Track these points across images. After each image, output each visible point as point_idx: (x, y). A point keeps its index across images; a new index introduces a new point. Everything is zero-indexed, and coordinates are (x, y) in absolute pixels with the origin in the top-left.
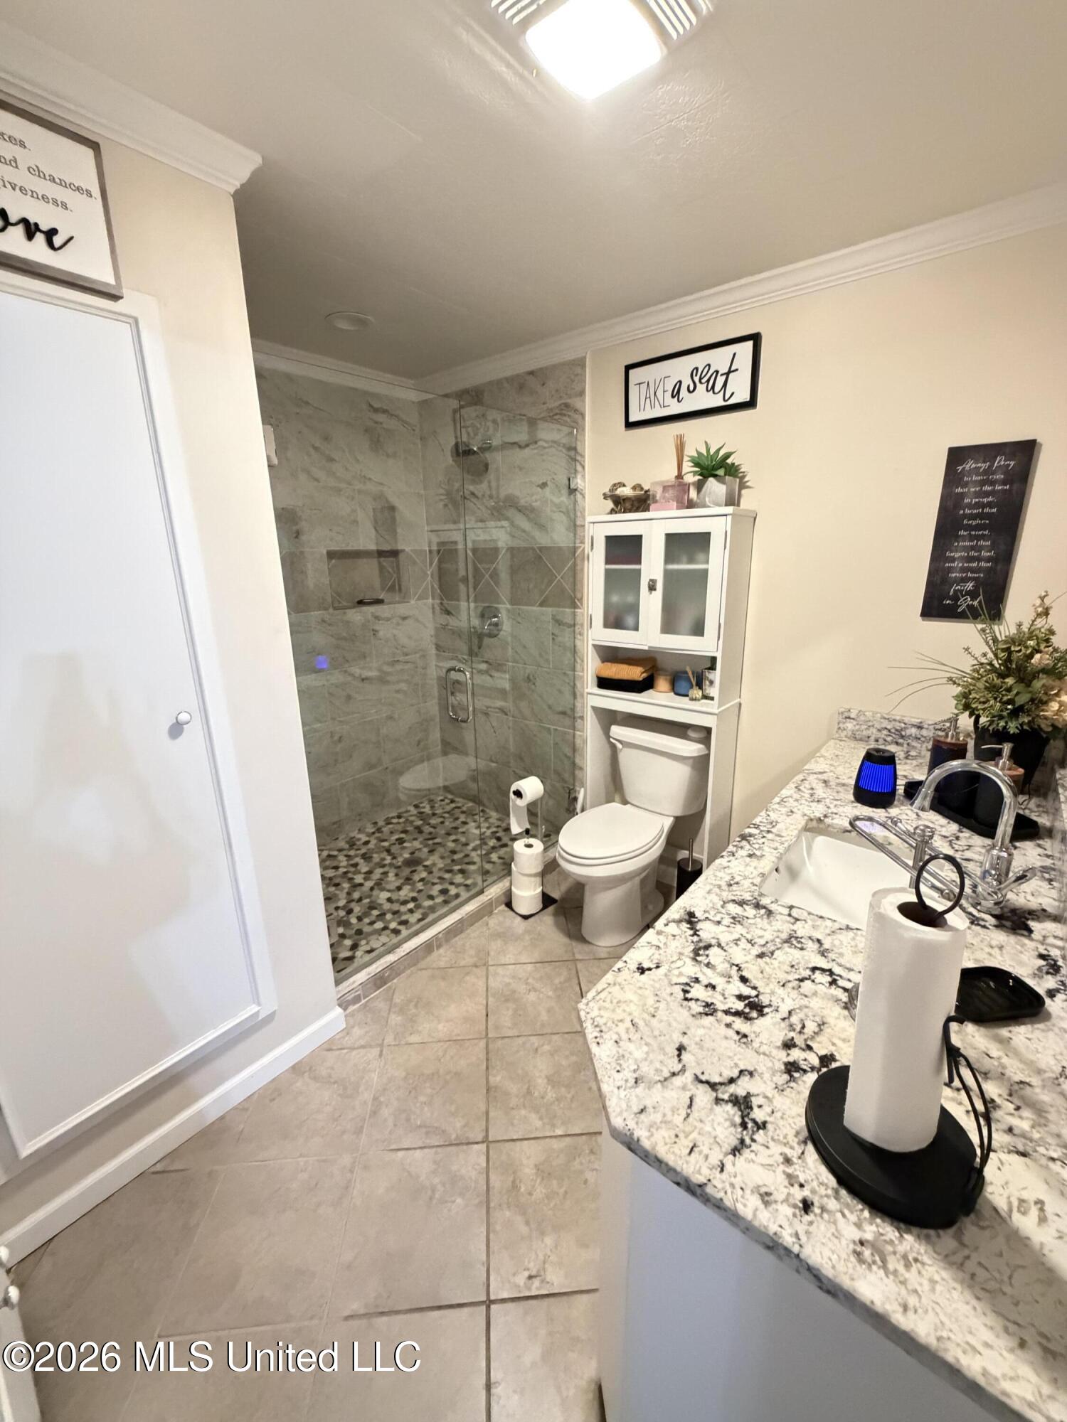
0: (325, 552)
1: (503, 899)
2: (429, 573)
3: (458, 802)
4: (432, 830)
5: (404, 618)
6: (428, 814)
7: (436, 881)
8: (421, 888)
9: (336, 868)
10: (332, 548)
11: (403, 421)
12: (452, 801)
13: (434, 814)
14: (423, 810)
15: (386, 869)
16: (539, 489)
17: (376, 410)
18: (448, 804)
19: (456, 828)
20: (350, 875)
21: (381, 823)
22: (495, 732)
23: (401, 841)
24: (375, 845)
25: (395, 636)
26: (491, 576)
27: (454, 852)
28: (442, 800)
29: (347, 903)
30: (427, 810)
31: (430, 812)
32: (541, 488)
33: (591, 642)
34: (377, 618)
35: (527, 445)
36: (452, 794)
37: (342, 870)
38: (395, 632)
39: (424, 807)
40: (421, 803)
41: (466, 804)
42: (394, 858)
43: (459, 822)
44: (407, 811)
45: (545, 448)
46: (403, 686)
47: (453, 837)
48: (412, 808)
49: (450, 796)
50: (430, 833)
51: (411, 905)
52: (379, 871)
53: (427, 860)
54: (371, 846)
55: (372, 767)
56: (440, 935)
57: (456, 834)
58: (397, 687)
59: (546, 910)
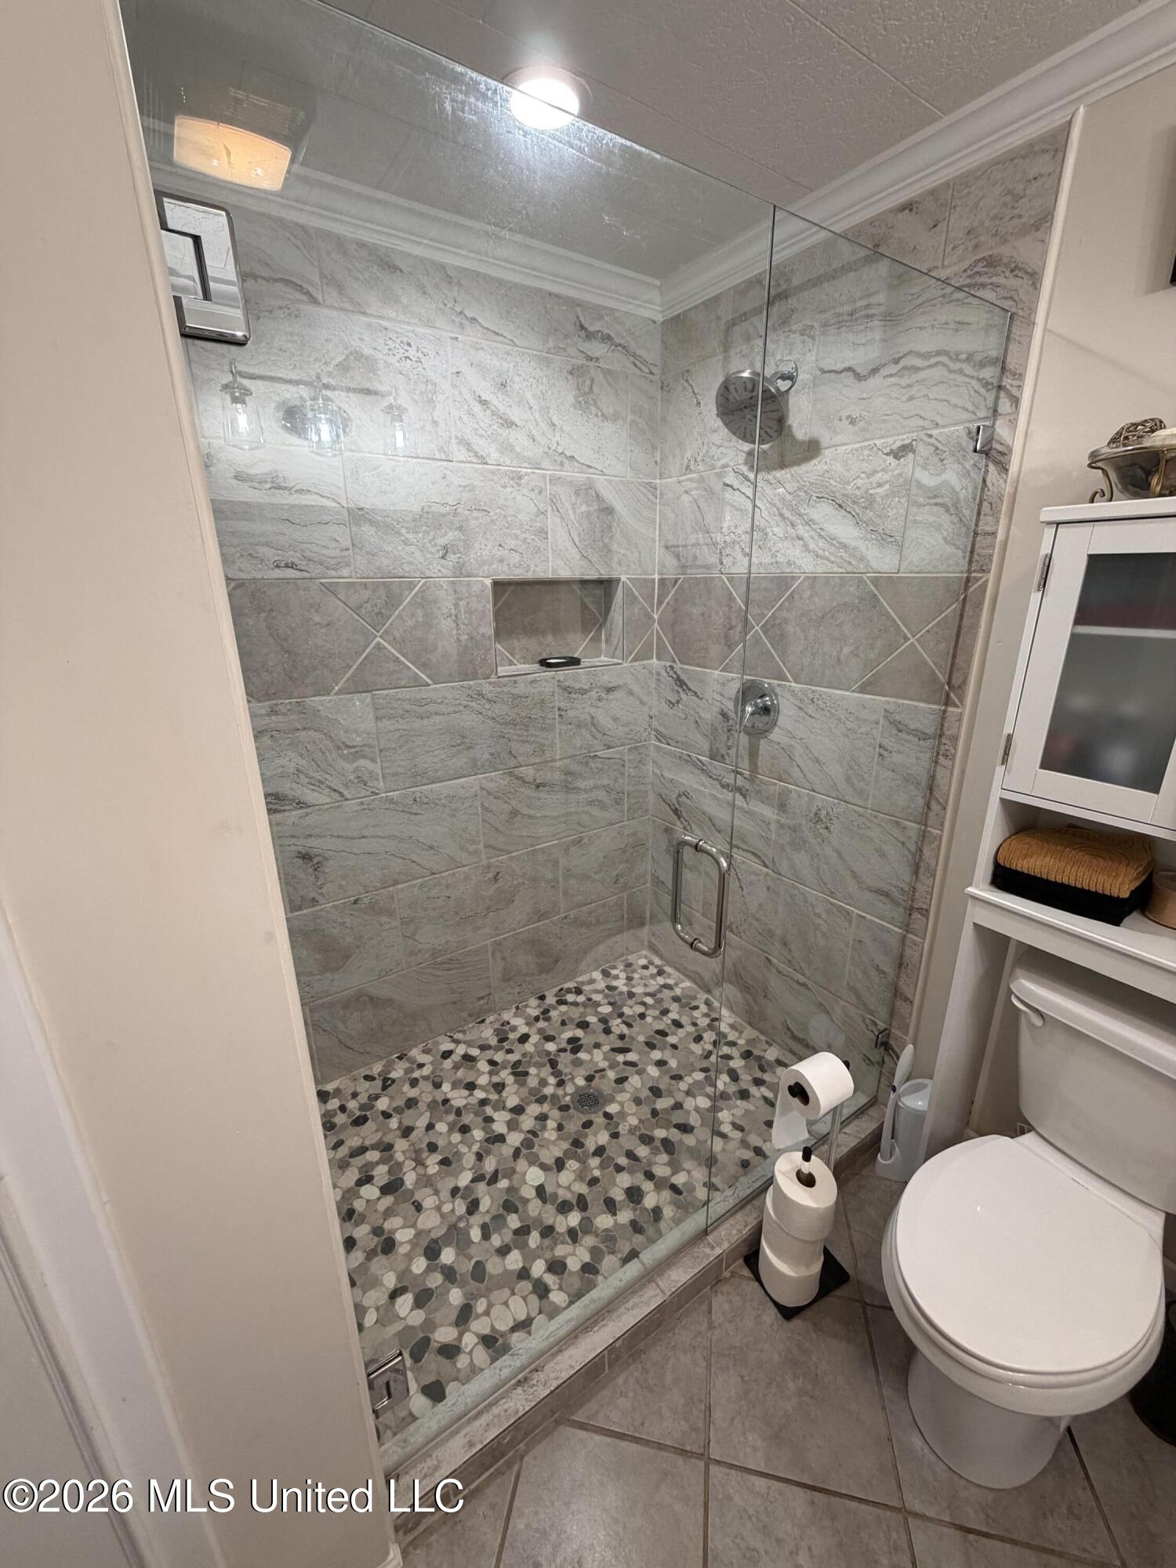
0: (488, 582)
1: (744, 1250)
2: (656, 617)
3: (669, 975)
4: (625, 1030)
5: (609, 690)
6: (621, 993)
7: (623, 1161)
8: (597, 1173)
9: (471, 1086)
10: (502, 577)
11: (634, 355)
12: (661, 973)
13: (631, 995)
14: (615, 983)
15: (546, 1108)
16: (890, 459)
17: (590, 336)
18: (653, 977)
19: (663, 1033)
20: (489, 1110)
21: (551, 1000)
22: (741, 887)
23: (575, 1045)
24: (535, 1045)
25: (593, 717)
26: (766, 629)
27: (656, 1092)
28: (645, 967)
29: (473, 1181)
30: (620, 984)
31: (625, 989)
32: (897, 457)
33: (996, 794)
34: (568, 690)
35: (875, 371)
36: (662, 957)
37: (480, 1094)
38: (593, 710)
39: (616, 977)
40: (614, 967)
41: (683, 981)
42: (561, 1084)
43: (667, 1020)
44: (592, 981)
45: (917, 369)
46: (601, 795)
47: (657, 1055)
48: (597, 975)
49: (657, 961)
50: (622, 1037)
51: (574, 1219)
52: (534, 1109)
53: (612, 1100)
54: (529, 1047)
55: (542, 916)
56: (618, 1344)
57: (662, 1049)
58: (593, 795)
59: (827, 1299)
